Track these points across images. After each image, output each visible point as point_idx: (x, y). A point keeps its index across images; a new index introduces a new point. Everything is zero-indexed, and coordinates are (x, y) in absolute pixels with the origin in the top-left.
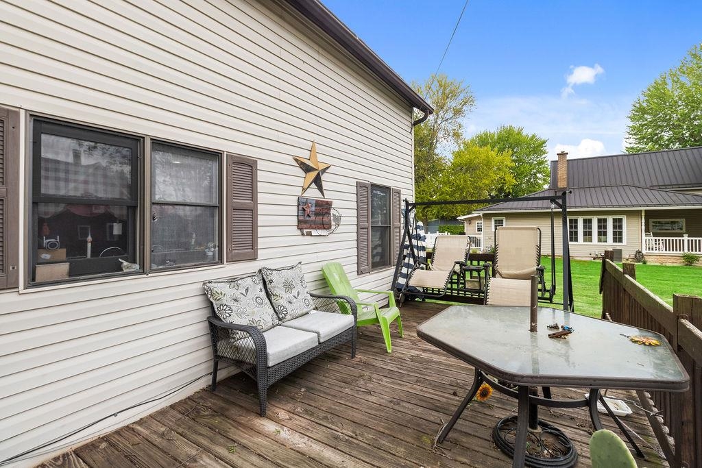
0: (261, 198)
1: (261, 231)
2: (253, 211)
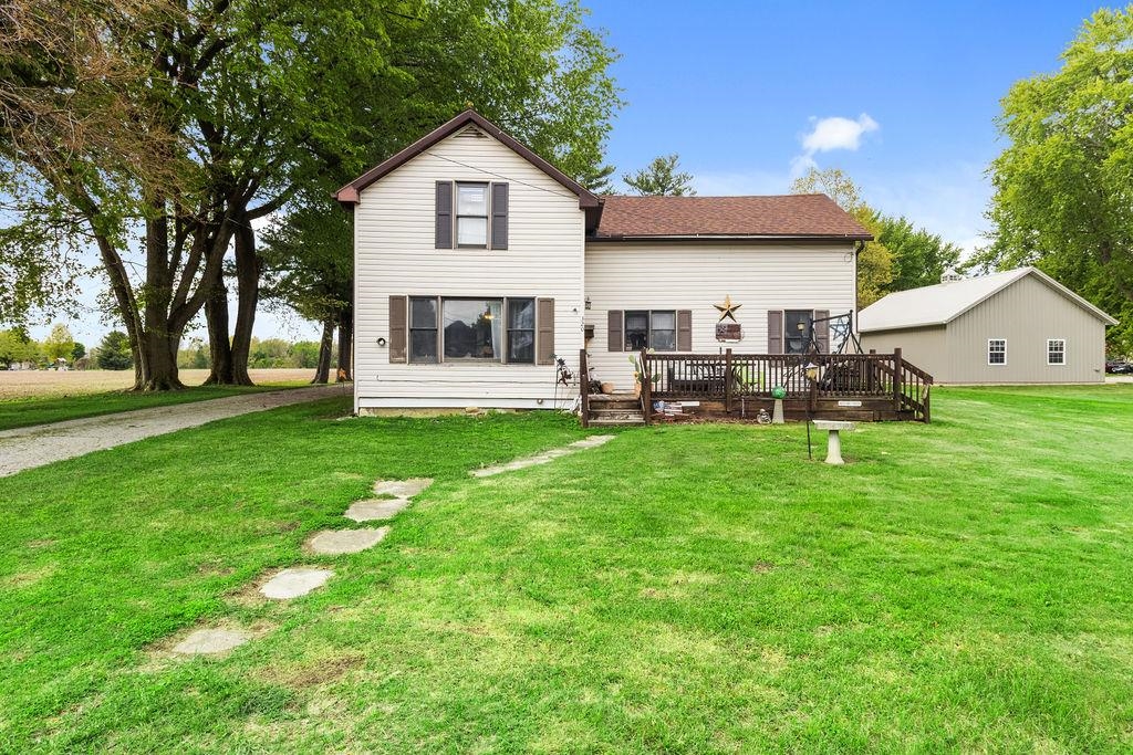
0: (693, 326)
1: (693, 339)
2: (689, 331)
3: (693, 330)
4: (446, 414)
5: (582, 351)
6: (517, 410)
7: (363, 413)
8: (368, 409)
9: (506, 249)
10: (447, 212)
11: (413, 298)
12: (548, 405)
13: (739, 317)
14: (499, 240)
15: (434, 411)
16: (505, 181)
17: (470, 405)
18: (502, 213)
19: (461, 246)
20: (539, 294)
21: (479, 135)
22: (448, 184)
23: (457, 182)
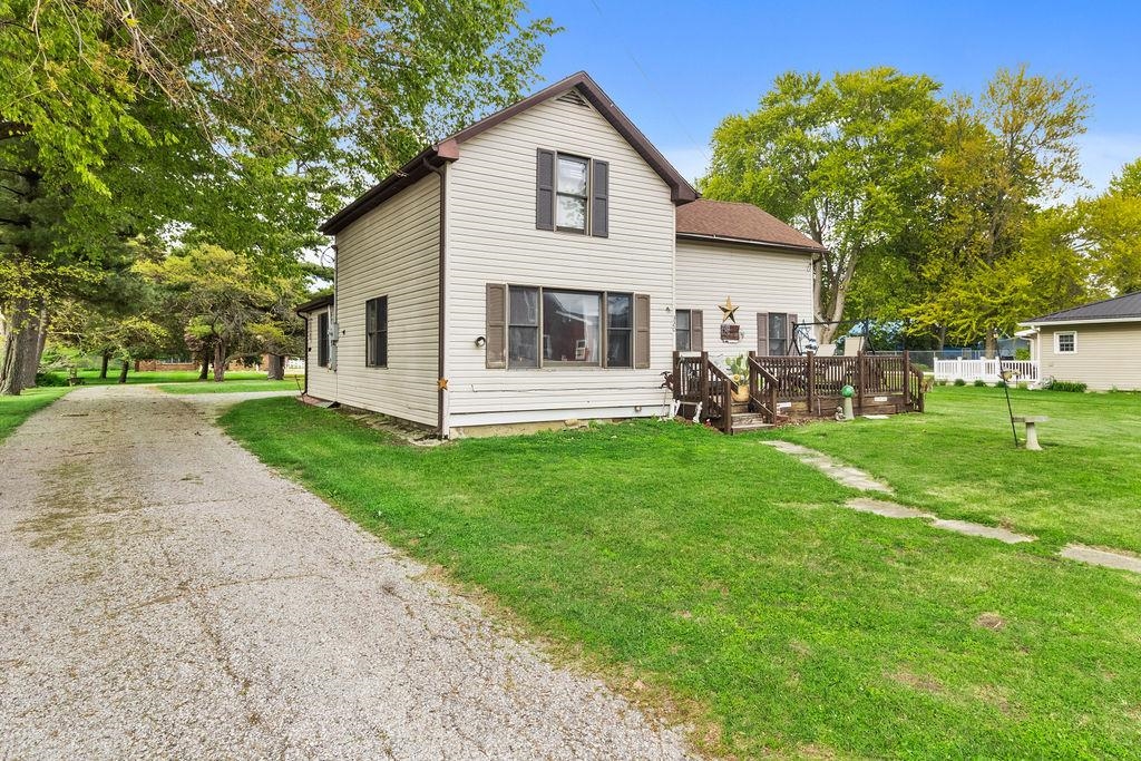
0: (704, 326)
1: (704, 340)
2: (701, 331)
3: (704, 330)
4: (544, 429)
5: (674, 353)
6: (614, 419)
7: (454, 435)
8: (457, 428)
9: (607, 237)
10: (549, 188)
11: (513, 288)
12: (645, 413)
13: (739, 319)
14: (598, 226)
15: (531, 426)
16: (605, 160)
17: (570, 417)
18: (603, 196)
19: (560, 229)
20: (637, 290)
21: (581, 103)
22: (550, 153)
23: (559, 153)
